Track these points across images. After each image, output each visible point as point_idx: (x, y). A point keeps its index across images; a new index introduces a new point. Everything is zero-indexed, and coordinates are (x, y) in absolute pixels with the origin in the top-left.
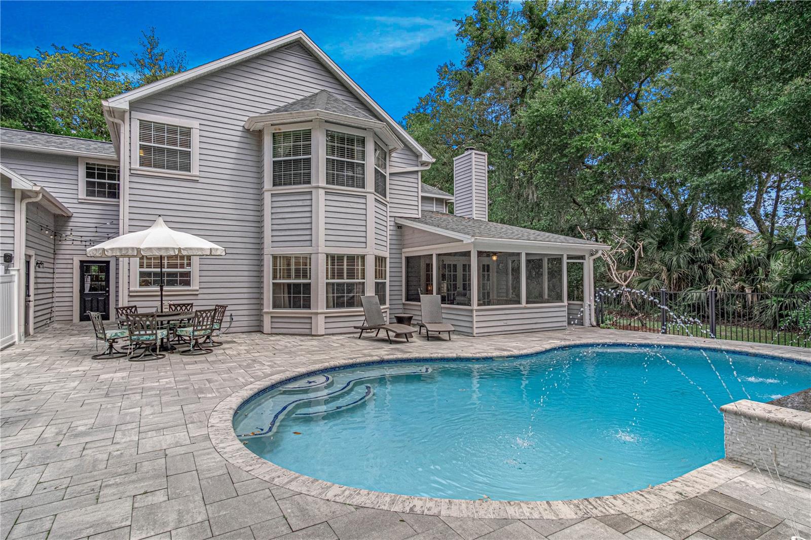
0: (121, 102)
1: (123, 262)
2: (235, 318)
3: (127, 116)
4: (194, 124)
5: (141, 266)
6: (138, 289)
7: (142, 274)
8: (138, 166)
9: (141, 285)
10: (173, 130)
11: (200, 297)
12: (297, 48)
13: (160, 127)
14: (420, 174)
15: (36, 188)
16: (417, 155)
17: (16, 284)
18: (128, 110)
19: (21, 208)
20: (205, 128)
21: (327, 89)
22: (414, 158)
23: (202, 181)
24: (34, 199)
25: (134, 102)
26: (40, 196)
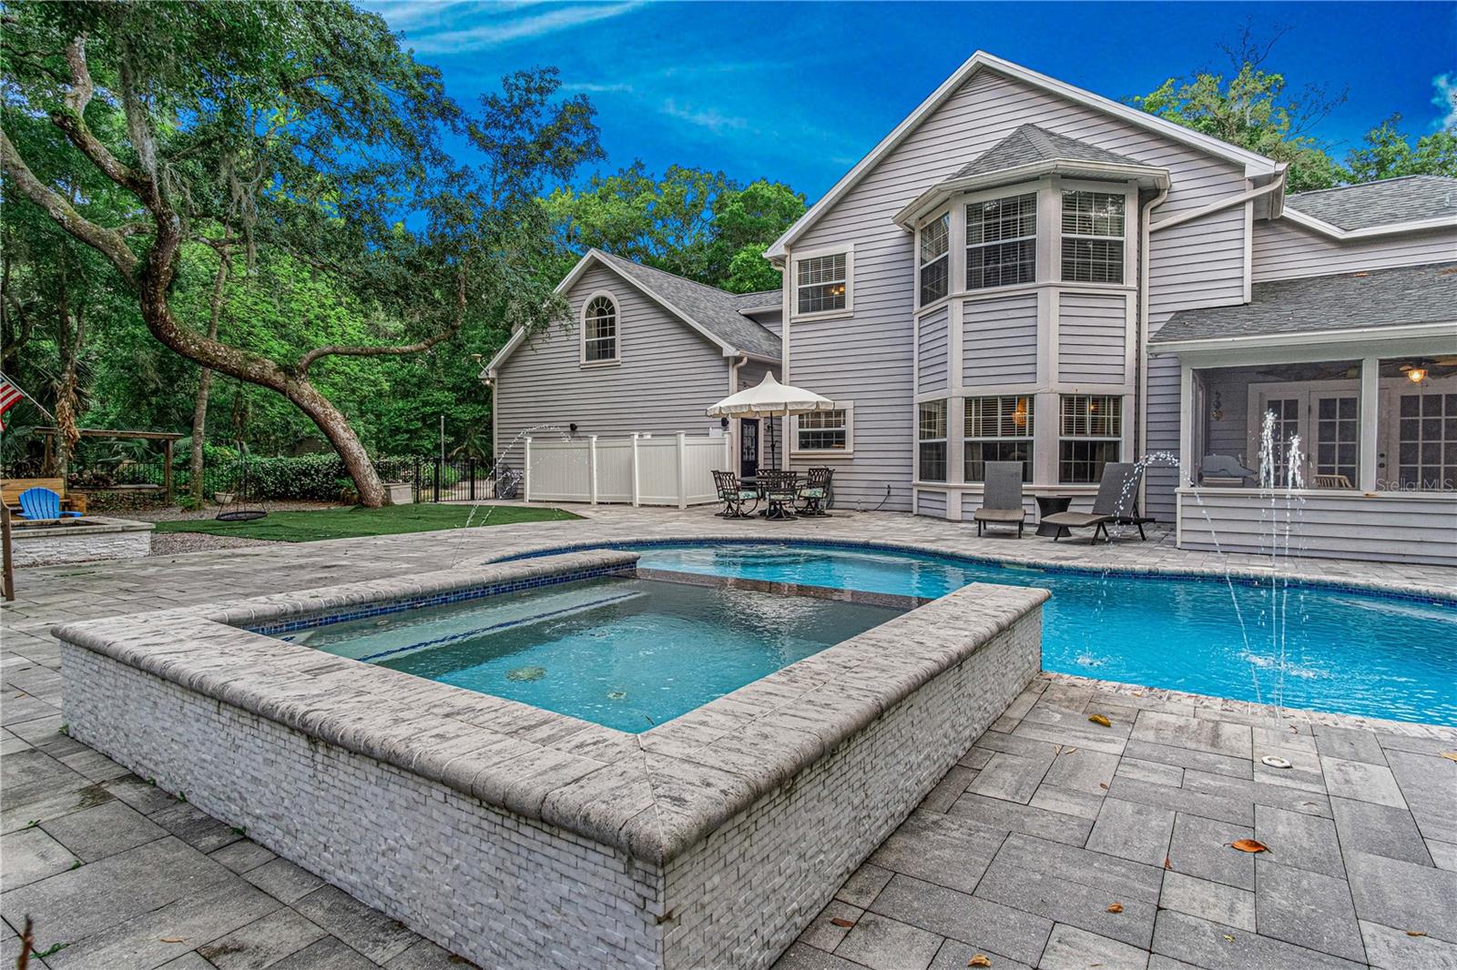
0: (777, 249)
1: (785, 419)
2: (893, 492)
3: (788, 260)
4: (848, 248)
5: (801, 425)
6: (798, 451)
7: (802, 435)
8: (797, 314)
9: (800, 448)
10: (827, 261)
11: (856, 462)
12: (986, 78)
13: (816, 262)
14: (1249, 208)
15: (738, 354)
16: (1240, 168)
17: (727, 446)
18: (788, 254)
19: (733, 374)
20: (859, 248)
21: (1030, 121)
22: (1237, 177)
23: (857, 315)
24: (741, 364)
25: (790, 243)
26: (745, 360)
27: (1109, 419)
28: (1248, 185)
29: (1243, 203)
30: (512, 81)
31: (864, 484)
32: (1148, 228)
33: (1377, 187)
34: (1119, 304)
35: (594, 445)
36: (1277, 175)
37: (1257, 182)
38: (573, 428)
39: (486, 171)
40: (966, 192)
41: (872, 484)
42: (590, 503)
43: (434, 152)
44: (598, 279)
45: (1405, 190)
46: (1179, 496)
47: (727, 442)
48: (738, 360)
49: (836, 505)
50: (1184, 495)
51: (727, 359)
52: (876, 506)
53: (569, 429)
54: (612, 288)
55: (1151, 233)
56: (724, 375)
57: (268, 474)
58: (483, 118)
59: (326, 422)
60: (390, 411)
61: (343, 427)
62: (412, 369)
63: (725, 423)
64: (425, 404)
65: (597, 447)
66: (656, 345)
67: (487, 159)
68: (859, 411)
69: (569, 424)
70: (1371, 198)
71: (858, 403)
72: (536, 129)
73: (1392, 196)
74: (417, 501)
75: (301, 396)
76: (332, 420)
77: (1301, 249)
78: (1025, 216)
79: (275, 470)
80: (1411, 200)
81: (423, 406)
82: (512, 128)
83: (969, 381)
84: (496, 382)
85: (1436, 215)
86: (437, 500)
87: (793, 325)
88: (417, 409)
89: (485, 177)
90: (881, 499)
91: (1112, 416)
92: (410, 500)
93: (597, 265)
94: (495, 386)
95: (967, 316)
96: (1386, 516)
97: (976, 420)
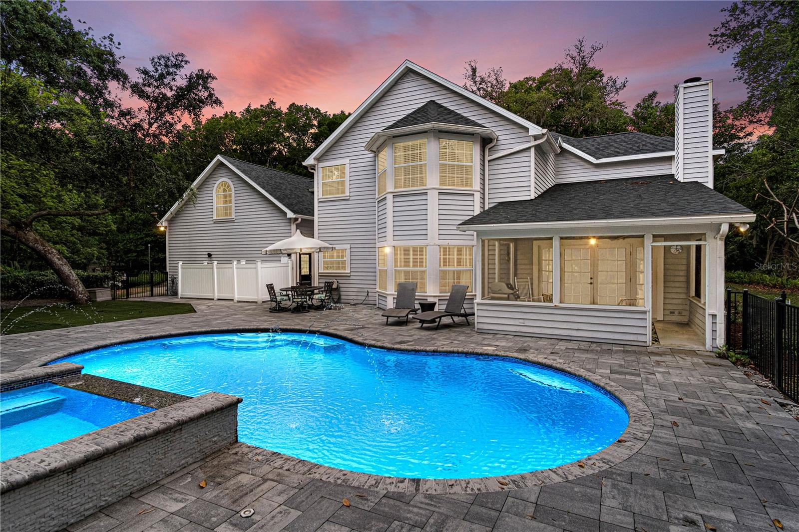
0: (311, 160)
2: (370, 294)
3: (316, 166)
4: (346, 161)
5: (324, 257)
6: (323, 271)
7: (325, 263)
8: (321, 197)
9: (324, 269)
10: (337, 168)
11: (352, 278)
12: (411, 74)
13: (330, 168)
14: (533, 150)
15: (294, 216)
16: (527, 130)
17: (290, 267)
18: (316, 163)
19: (294, 227)
20: (352, 162)
21: (433, 99)
22: (525, 134)
23: (351, 198)
24: (297, 222)
25: (318, 157)
26: (300, 220)
27: (466, 258)
28: (532, 139)
29: (529, 148)
30: (156, 60)
31: (356, 290)
32: (487, 158)
33: (616, 137)
34: (471, 198)
35: (215, 267)
36: (543, 135)
37: (536, 138)
38: (210, 255)
39: (143, 111)
40: (394, 137)
41: (360, 290)
42: (213, 299)
43: (105, 100)
44: (223, 171)
45: (627, 139)
46: (476, 305)
47: (290, 265)
48: (296, 219)
49: (342, 301)
50: (478, 304)
51: (290, 219)
52: (361, 302)
53: (207, 256)
54: (230, 177)
55: (489, 161)
56: (289, 228)
57: (23, 282)
58: (141, 81)
59: (45, 255)
60: (124, 240)
61: (57, 258)
62: (138, 215)
63: (289, 255)
64: (147, 235)
65: (217, 268)
66: (254, 210)
67: (144, 104)
68: (352, 250)
69: (207, 253)
70: (611, 142)
71: (352, 246)
72: (174, 88)
73: (620, 142)
74: (114, 298)
75: (27, 240)
76: (49, 253)
77: (578, 168)
78: (422, 151)
79: (28, 280)
80: (628, 144)
81: (146, 237)
82: (157, 87)
83: (396, 238)
84: (168, 228)
85: (635, 153)
86: (128, 297)
87: (320, 202)
88: (142, 238)
89: (142, 115)
90: (363, 298)
91: (468, 257)
92: (110, 298)
93: (221, 164)
94: (167, 231)
95: (395, 203)
96: (563, 316)
97: (400, 258)
